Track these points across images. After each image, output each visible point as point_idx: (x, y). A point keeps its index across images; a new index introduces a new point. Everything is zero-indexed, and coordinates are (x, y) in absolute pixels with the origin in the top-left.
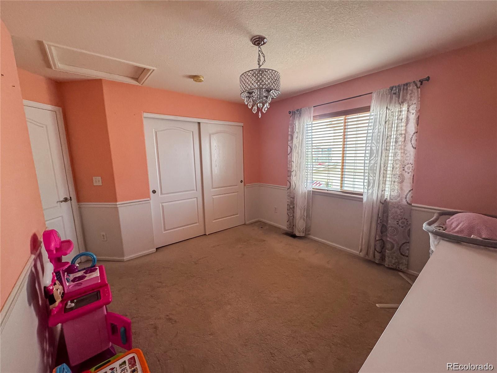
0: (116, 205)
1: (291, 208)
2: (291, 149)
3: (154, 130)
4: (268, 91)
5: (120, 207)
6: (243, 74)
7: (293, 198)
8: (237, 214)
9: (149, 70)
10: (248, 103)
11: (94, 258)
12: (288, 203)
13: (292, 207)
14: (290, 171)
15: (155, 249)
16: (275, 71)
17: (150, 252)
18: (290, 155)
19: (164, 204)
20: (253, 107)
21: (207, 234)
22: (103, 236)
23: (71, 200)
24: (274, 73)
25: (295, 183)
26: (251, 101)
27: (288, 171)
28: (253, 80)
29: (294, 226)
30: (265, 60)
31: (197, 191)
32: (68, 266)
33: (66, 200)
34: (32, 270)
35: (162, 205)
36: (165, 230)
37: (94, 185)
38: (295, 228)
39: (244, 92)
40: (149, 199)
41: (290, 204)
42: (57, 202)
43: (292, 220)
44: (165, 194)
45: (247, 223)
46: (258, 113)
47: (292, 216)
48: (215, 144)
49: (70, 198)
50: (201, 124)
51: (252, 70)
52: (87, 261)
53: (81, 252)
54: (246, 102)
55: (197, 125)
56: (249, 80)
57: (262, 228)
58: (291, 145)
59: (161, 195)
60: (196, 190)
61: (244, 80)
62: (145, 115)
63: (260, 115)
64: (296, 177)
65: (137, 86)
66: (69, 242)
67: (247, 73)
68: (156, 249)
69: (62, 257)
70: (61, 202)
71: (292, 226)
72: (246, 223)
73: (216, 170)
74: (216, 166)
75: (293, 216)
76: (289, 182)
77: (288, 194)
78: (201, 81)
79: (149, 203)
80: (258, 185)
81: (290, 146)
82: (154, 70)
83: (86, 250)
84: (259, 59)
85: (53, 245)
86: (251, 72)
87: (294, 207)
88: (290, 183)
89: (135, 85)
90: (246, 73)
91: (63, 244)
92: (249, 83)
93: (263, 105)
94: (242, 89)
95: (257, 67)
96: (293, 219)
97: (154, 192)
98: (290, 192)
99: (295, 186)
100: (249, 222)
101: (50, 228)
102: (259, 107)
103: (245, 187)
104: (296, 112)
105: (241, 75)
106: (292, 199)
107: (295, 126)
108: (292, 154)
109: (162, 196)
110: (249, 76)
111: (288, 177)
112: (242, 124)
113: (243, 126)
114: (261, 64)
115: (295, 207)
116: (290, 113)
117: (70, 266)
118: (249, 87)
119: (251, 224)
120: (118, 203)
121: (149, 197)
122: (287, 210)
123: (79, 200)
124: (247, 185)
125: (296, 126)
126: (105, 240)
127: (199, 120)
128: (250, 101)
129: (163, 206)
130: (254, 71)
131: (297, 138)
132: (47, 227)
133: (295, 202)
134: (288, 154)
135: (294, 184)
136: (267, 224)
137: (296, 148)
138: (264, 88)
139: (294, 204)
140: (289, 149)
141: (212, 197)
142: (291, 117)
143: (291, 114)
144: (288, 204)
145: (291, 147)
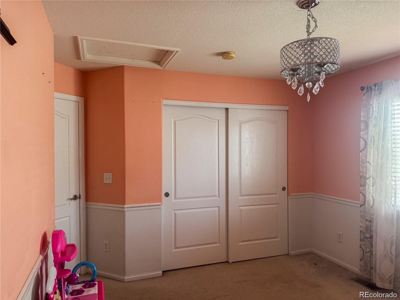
0: (124, 208)
1: (367, 238)
2: (366, 143)
3: (173, 119)
4: (321, 65)
5: (127, 211)
6: (284, 47)
7: (370, 221)
8: (276, 238)
9: (172, 52)
10: (291, 84)
11: (94, 270)
12: (361, 229)
13: (368, 236)
14: (363, 176)
15: (161, 272)
16: (331, 39)
17: (156, 275)
18: (364, 152)
19: (176, 212)
20: (298, 86)
21: (230, 261)
22: (106, 244)
23: (80, 198)
24: (329, 42)
25: (373, 197)
26: (296, 80)
27: (361, 176)
28: (298, 53)
29: (372, 268)
30: (316, 26)
31: (219, 198)
32: (69, 274)
33: (75, 198)
34: (38, 272)
35: (174, 212)
36: (176, 248)
37: (104, 182)
38: (374, 273)
39: (285, 69)
40: (160, 204)
41: (364, 231)
42: (67, 200)
43: (369, 259)
44: (179, 198)
45: (292, 253)
46: (305, 95)
47: (368, 252)
48: (247, 136)
49: (80, 195)
50: (229, 109)
51: (297, 42)
52: (87, 274)
53: (82, 261)
54: (289, 81)
55: (224, 112)
56: (292, 55)
57: (315, 264)
58: (365, 137)
59: (174, 200)
60: (218, 196)
61: (286, 54)
62: (165, 102)
63: (309, 97)
64: (374, 187)
65: (159, 70)
66: (73, 246)
67: (290, 45)
68: (163, 272)
69: (65, 262)
70: (71, 199)
71: (369, 269)
72: (290, 254)
73: (247, 170)
74: (247, 165)
75: (371, 252)
76: (363, 194)
77: (362, 214)
78: (232, 57)
79: (160, 208)
80: (311, 196)
81: (363, 139)
82: (177, 51)
83: (87, 258)
84: (308, 26)
85: (59, 247)
86: (295, 44)
87: (371, 237)
88: (365, 196)
89: (157, 69)
90: (288, 45)
91: (68, 248)
92: (293, 57)
93: (314, 85)
94: (283, 66)
95: (305, 36)
96: (371, 257)
97: (167, 195)
98: (365, 211)
99: (374, 202)
100: (294, 252)
101: (58, 229)
102: (307, 86)
103: (289, 197)
104: (373, 87)
105: (282, 49)
106: (368, 223)
107: (371, 108)
108: (367, 150)
109: (176, 201)
110: (292, 49)
111: (361, 186)
112: (287, 108)
113: (288, 111)
114: (310, 31)
115: (374, 236)
116: (362, 90)
117: (71, 275)
118: (292, 63)
119: (299, 256)
120: (125, 206)
121: (161, 201)
122: (360, 241)
123: (87, 199)
124: (292, 194)
125: (373, 108)
126: (108, 250)
127: (227, 106)
128: (294, 81)
129: (175, 214)
130: (299, 42)
131: (375, 126)
132: (55, 227)
133: (374, 228)
134: (361, 151)
135: (371, 199)
136: (325, 259)
137: (374, 142)
138: (314, 63)
139: (371, 231)
140: (362, 143)
141: (240, 208)
142: (364, 94)
143: (365, 91)
144: (361, 231)
145: (365, 141)
